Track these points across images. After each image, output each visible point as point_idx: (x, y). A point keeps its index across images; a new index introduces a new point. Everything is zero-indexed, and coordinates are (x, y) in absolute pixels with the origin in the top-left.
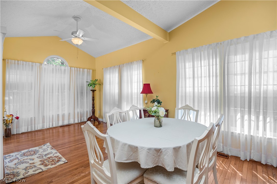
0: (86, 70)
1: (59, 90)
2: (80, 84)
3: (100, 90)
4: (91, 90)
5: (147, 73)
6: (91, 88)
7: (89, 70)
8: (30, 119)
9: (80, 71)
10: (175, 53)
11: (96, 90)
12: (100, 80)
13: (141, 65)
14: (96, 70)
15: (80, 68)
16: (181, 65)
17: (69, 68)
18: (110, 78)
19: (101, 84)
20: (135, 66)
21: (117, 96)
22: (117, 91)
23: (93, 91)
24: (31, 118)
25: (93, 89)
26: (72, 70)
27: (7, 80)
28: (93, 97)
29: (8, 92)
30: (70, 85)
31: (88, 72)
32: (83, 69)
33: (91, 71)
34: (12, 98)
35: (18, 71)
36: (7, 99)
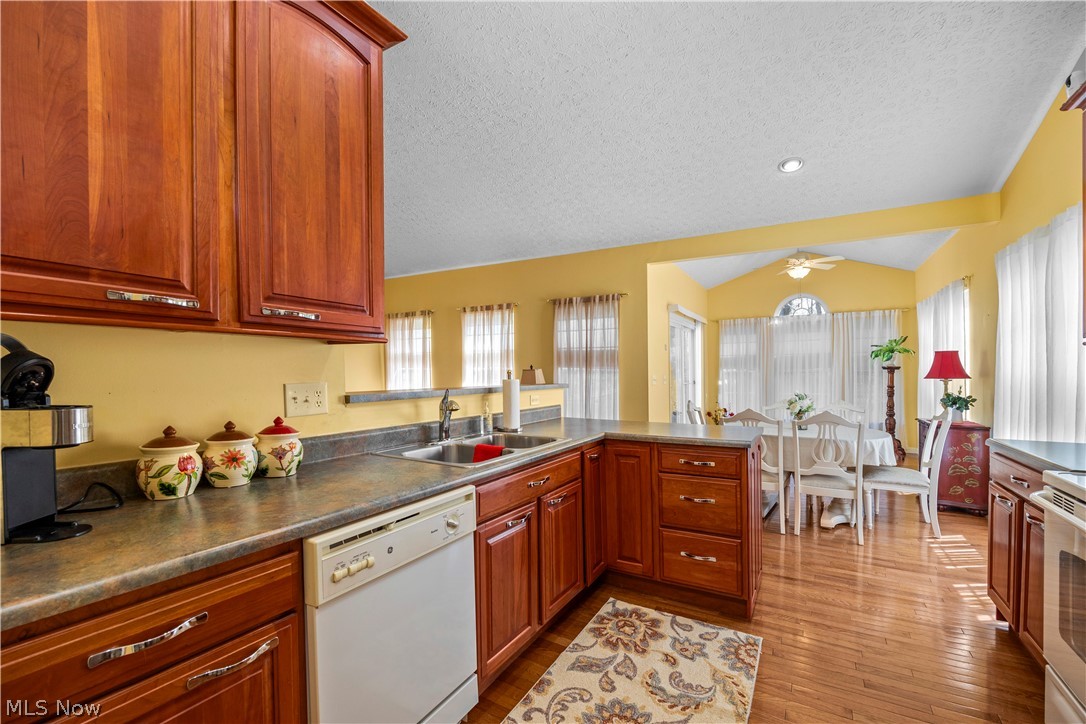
0: (878, 314)
1: (804, 367)
2: (858, 352)
4: (884, 369)
7: (887, 312)
9: (858, 318)
11: (898, 368)
14: (915, 308)
15: (858, 311)
17: (828, 315)
23: (891, 370)
26: (837, 319)
27: (721, 353)
28: (891, 387)
29: (724, 371)
30: (832, 355)
31: (884, 316)
32: (870, 311)
33: (896, 314)
34: (726, 381)
35: (735, 337)
36: (720, 383)
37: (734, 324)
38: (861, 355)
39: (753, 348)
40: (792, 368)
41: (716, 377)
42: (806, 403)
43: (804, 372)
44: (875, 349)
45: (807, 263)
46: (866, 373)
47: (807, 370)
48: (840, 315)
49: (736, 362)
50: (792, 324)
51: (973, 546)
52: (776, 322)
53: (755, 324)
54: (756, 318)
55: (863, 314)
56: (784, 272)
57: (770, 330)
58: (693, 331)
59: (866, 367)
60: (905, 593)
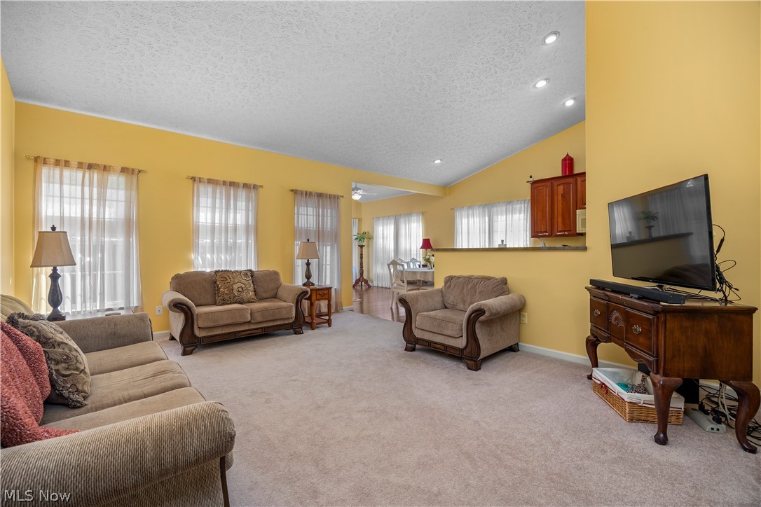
3: (368, 246)
4: (359, 246)
5: (427, 228)
6: (359, 243)
10: (453, 209)
12: (368, 233)
13: (421, 218)
14: (361, 220)
16: (458, 221)
18: (383, 231)
19: (371, 238)
20: (414, 218)
21: (393, 254)
22: (392, 246)
23: (361, 247)
25: (361, 244)
28: (361, 255)
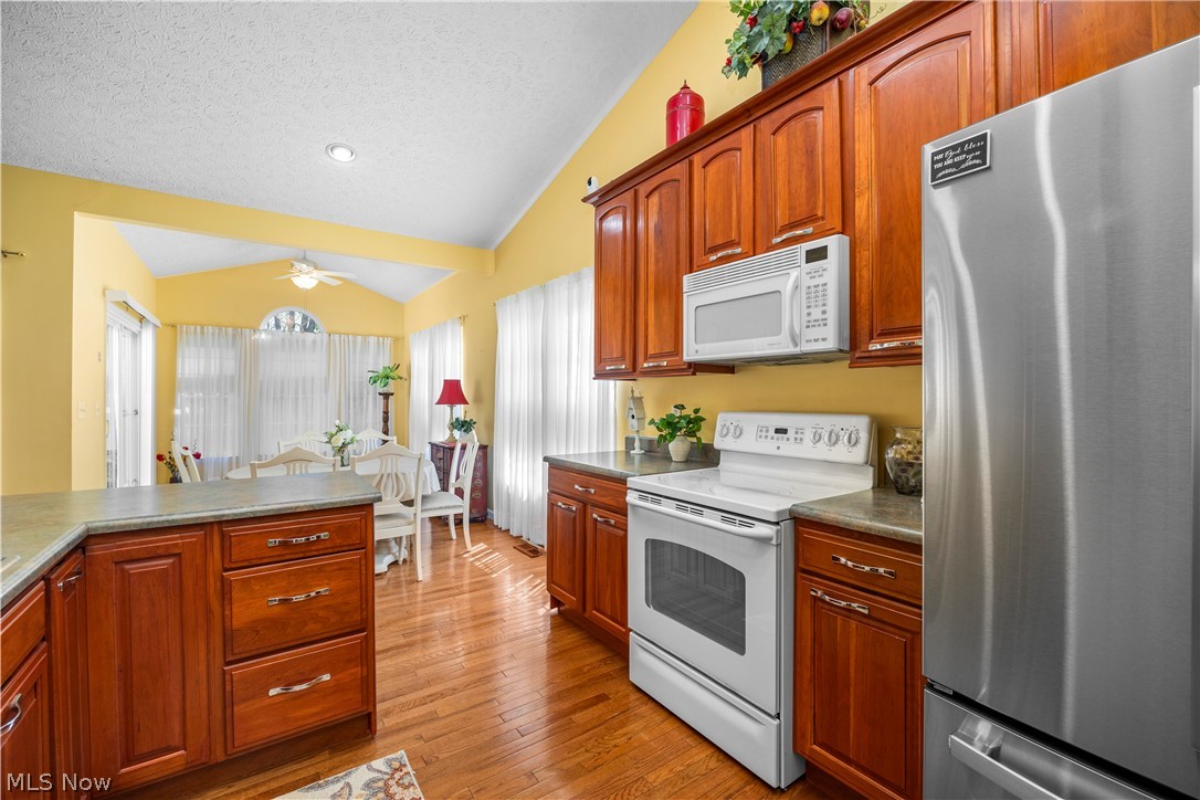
0: (373, 340)
1: (297, 393)
2: (355, 377)
4: (380, 394)
6: (380, 388)
7: (381, 339)
8: (226, 461)
9: (354, 342)
11: (392, 394)
13: (458, 329)
14: (403, 338)
15: (355, 335)
17: (325, 336)
23: (386, 396)
24: (231, 458)
25: (384, 390)
26: (334, 341)
27: (179, 371)
28: (386, 413)
29: (181, 396)
30: (327, 380)
31: (378, 343)
32: (365, 336)
33: (388, 341)
34: (187, 410)
35: (203, 350)
36: (177, 412)
37: (202, 333)
38: (357, 380)
39: (230, 366)
40: (282, 392)
41: (172, 404)
42: (348, 435)
43: (297, 399)
44: (371, 374)
45: (316, 273)
46: (362, 399)
47: (300, 396)
48: (337, 337)
49: (203, 384)
50: (283, 340)
51: (495, 550)
52: (263, 336)
53: (234, 335)
54: (235, 328)
55: (359, 339)
56: (285, 277)
57: (256, 346)
58: (135, 336)
59: (361, 393)
60: (483, 616)
